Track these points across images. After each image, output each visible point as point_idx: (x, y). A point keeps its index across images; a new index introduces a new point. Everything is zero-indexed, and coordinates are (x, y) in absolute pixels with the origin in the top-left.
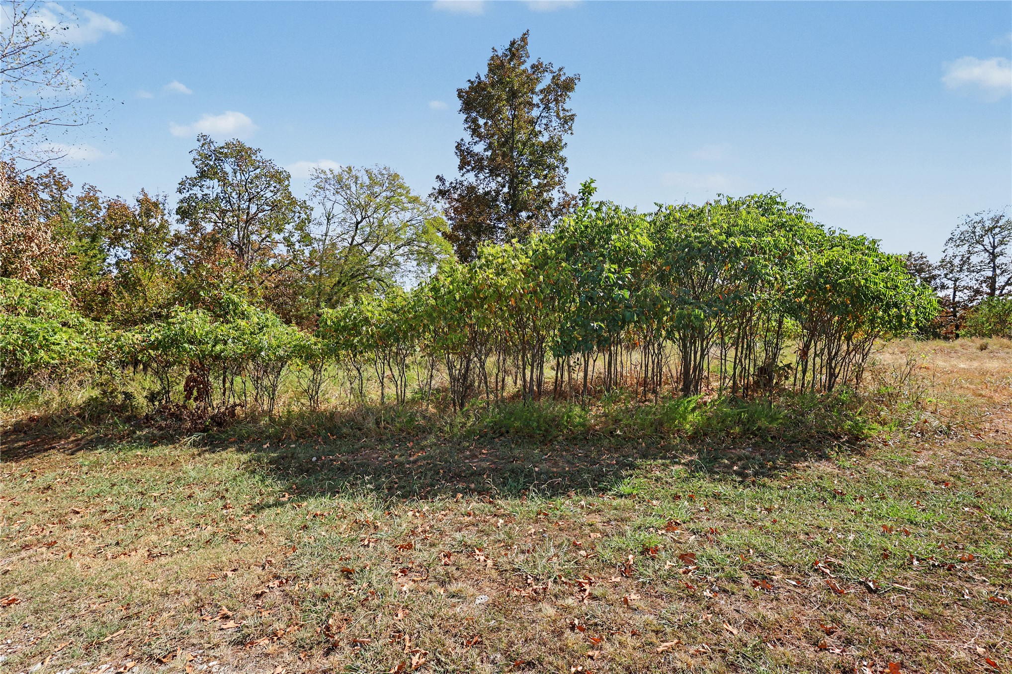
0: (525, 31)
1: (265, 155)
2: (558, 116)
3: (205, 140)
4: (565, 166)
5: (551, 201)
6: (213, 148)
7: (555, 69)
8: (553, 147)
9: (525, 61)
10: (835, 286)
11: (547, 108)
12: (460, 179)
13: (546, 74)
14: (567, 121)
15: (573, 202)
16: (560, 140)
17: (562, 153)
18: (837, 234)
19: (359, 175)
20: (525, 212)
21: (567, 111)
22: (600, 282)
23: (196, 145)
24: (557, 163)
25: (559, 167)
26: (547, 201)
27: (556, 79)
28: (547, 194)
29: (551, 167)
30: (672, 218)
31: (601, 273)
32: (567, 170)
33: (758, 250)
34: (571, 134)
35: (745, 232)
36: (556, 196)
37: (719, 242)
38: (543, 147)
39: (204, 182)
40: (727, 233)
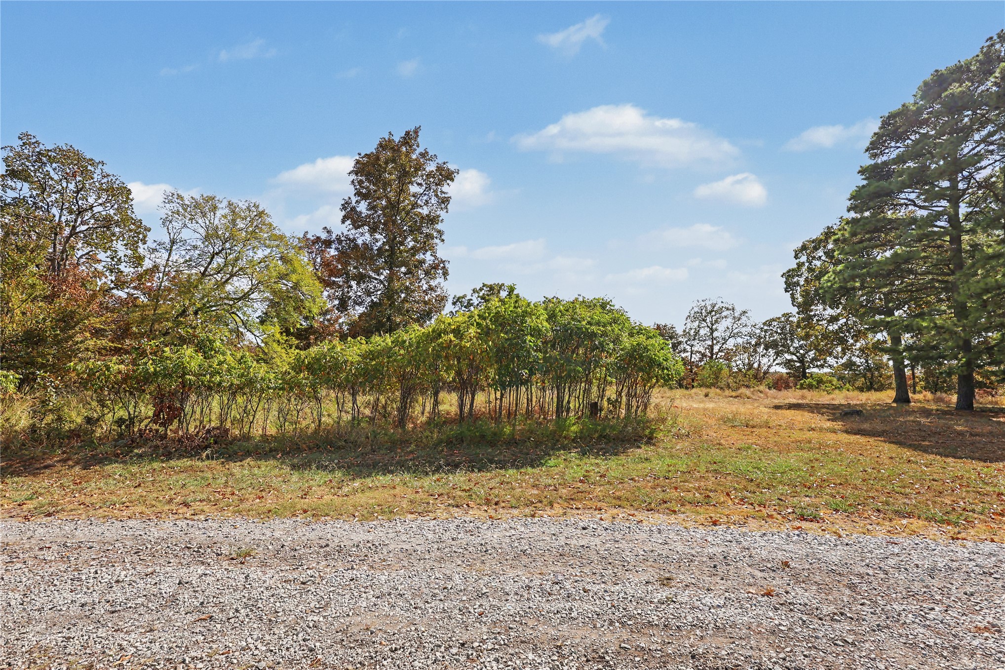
0: (418, 126)
1: (107, 169)
2: (437, 196)
3: (26, 139)
4: (442, 237)
5: (424, 261)
6: (37, 150)
7: (440, 160)
8: (432, 220)
9: (415, 150)
10: (641, 356)
11: (428, 188)
12: (346, 233)
13: (431, 162)
14: (444, 201)
15: (442, 265)
16: (439, 216)
17: (439, 226)
18: (637, 324)
19: (219, 205)
20: (403, 269)
21: (444, 193)
22: (524, 347)
23: (17, 143)
24: (435, 234)
25: (436, 238)
26: (422, 262)
27: (439, 169)
28: (420, 256)
29: (429, 236)
30: (558, 309)
31: (525, 342)
32: (443, 240)
33: (604, 334)
34: (447, 212)
35: (598, 324)
36: (428, 257)
37: (587, 329)
38: (422, 217)
39: (10, 182)
40: (589, 323)
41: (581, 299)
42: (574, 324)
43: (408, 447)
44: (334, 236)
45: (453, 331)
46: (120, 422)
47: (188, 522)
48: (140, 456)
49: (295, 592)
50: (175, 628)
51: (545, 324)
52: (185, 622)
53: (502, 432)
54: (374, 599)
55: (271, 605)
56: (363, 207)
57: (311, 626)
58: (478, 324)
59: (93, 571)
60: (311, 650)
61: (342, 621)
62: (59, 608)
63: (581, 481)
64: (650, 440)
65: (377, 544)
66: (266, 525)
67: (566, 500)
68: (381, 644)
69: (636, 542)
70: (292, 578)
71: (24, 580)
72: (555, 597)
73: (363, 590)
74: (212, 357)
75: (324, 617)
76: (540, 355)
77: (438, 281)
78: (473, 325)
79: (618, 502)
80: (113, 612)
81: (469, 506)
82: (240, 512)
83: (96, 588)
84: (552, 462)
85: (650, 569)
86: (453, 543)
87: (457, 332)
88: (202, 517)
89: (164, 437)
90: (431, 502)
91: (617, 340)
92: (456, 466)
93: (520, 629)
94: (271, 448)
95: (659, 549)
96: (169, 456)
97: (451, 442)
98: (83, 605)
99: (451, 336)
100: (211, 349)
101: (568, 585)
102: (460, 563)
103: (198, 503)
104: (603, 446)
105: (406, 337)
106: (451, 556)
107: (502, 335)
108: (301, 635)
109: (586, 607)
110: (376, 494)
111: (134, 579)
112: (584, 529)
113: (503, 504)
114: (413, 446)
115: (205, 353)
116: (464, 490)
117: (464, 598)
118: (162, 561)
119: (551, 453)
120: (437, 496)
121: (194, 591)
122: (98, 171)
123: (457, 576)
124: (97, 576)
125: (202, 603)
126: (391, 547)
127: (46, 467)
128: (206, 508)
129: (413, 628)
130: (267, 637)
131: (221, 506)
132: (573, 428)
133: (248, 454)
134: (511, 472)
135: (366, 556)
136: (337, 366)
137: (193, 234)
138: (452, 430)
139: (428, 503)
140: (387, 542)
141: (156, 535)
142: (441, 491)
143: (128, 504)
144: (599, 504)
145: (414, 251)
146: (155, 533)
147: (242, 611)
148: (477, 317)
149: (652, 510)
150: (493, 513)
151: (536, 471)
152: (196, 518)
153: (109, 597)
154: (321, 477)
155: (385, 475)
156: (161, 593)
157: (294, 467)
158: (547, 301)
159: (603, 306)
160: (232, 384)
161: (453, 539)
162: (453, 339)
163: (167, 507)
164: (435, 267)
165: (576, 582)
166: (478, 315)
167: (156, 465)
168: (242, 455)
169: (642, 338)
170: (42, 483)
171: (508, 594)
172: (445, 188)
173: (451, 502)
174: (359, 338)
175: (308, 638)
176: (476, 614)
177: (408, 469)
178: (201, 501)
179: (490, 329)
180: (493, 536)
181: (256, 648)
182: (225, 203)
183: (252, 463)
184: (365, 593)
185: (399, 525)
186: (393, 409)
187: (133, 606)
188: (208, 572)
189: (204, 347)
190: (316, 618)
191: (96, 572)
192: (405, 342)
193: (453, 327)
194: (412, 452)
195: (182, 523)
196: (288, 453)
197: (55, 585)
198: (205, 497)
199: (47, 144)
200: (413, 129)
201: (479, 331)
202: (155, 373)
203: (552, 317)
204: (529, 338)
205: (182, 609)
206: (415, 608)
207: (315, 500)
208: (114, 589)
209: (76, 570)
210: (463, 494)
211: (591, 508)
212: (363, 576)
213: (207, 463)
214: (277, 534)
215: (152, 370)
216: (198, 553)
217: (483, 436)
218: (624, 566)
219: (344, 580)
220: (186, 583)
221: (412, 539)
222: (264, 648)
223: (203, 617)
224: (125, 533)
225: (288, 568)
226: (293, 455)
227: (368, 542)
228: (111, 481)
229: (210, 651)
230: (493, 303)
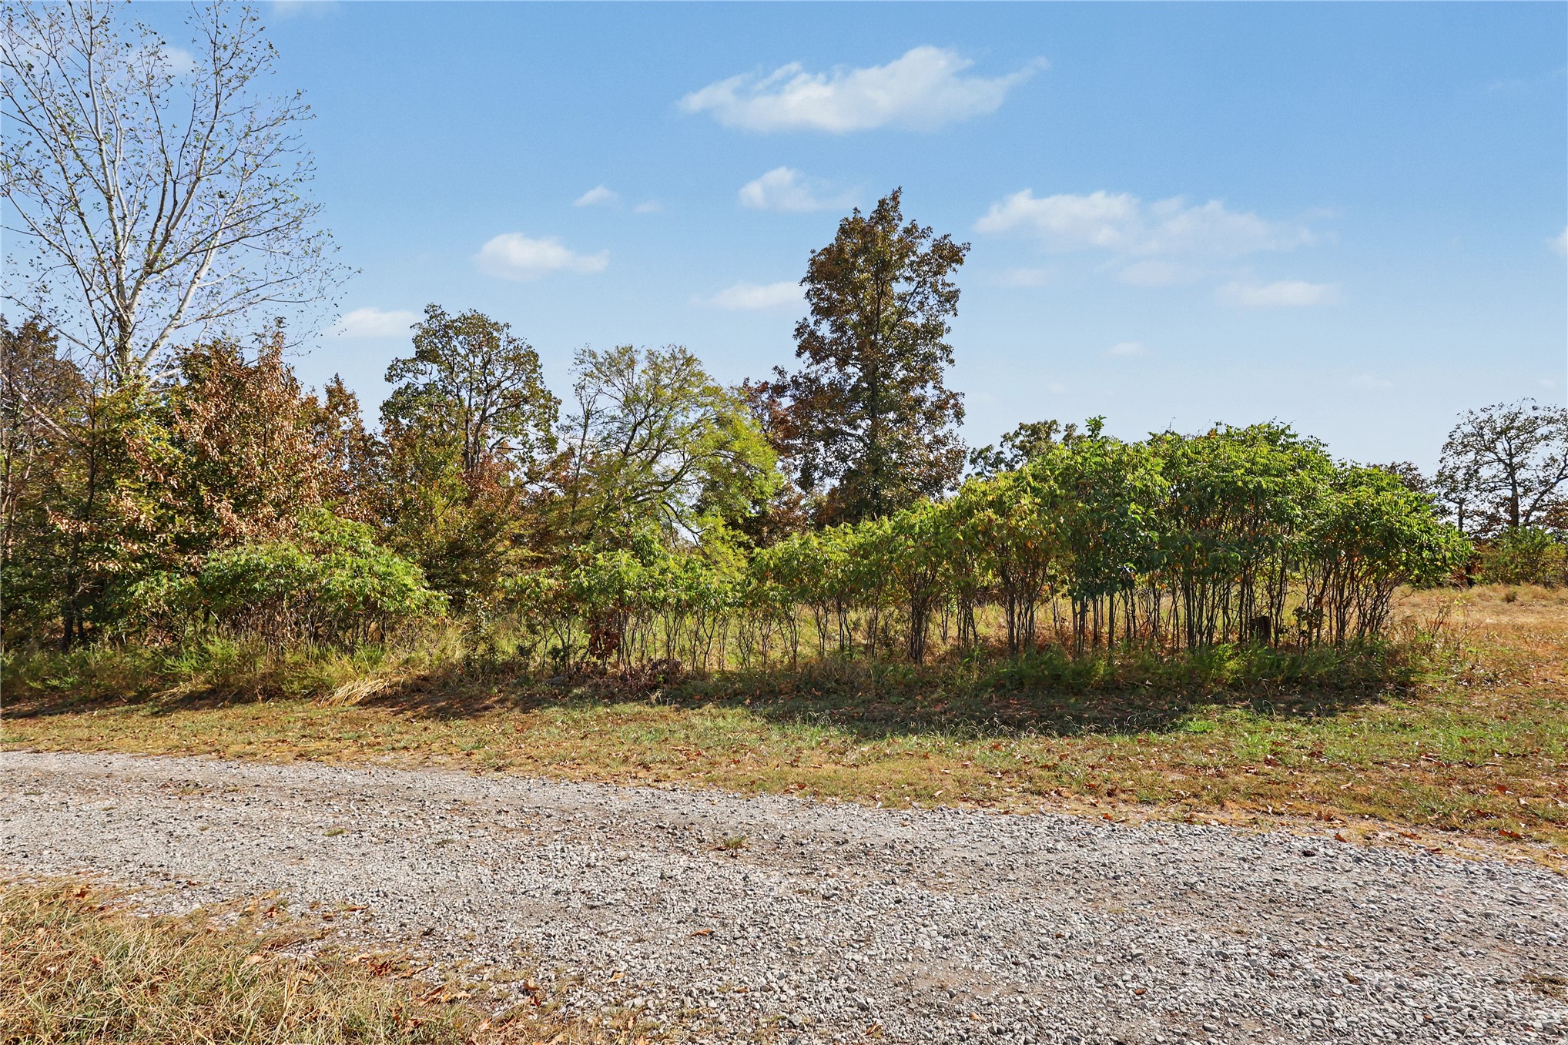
0: (896, 189)
1: (513, 333)
2: (936, 291)
4: (951, 357)
5: (923, 399)
6: (444, 322)
7: (937, 235)
8: (933, 331)
9: (897, 225)
10: (1366, 530)
11: (923, 282)
12: (804, 371)
13: (923, 240)
14: (950, 298)
15: (952, 401)
16: (942, 324)
17: (944, 340)
18: (1348, 466)
19: (637, 357)
20: (891, 415)
21: (949, 285)
22: (1124, 523)
23: (423, 318)
24: (938, 353)
25: (941, 359)
26: (920, 401)
27: (938, 247)
28: (917, 391)
29: (929, 358)
30: (1179, 453)
31: (1125, 514)
32: (952, 362)
33: (1284, 491)
34: (955, 314)
35: (1266, 471)
36: (930, 393)
37: (1245, 483)
38: (917, 331)
39: (421, 366)
40: (1250, 472)
41: (1222, 430)
42: (1217, 477)
43: (932, 693)
44: (788, 378)
45: (991, 504)
46: (555, 652)
47: (652, 790)
48: (580, 697)
49: (818, 911)
50: (669, 942)
51: (1159, 479)
52: (679, 935)
53: (1090, 671)
54: (940, 939)
55: (787, 926)
56: (825, 330)
57: (854, 968)
58: (1033, 489)
59: (559, 848)
60: (863, 1008)
61: (899, 967)
62: (532, 893)
63: (1268, 762)
64: (1404, 689)
65: (922, 846)
66: (753, 802)
67: (1248, 796)
68: (971, 1016)
69: (1439, 892)
70: (807, 888)
71: (491, 851)
72: (1285, 983)
73: (919, 920)
74: (652, 564)
75: (870, 956)
76: (1155, 535)
77: (951, 425)
78: (1025, 492)
79: (1369, 806)
80: (592, 907)
81: (1060, 795)
82: (714, 781)
83: (567, 872)
84: (1196, 725)
85: (1495, 954)
86: (1050, 857)
87: (999, 505)
88: (668, 785)
89: (603, 673)
90: (993, 783)
91: (1309, 498)
92: (1020, 725)
93: (1229, 1035)
94: (735, 691)
95: (1504, 914)
96: (612, 699)
97: (1003, 686)
98: (557, 893)
99: (990, 512)
100: (650, 553)
101: (1305, 960)
102: (1072, 893)
103: (659, 765)
104: (1297, 697)
105: (914, 519)
106: (1053, 880)
107: (1080, 505)
108: (841, 980)
109: (1364, 1013)
110: (899, 765)
111: (606, 864)
112: (1306, 854)
113: (1123, 796)
114: (940, 692)
115: (642, 558)
116: (1045, 767)
117: (1100, 959)
118: (632, 843)
119: (1190, 706)
120: (999, 775)
121: (683, 891)
122: (503, 337)
123: (1076, 917)
124: (564, 855)
125: (696, 910)
126: (947, 853)
127: (486, 708)
128: (670, 772)
129: (1021, 1000)
130: (794, 977)
131: (688, 770)
132: (1231, 665)
133: (706, 697)
134: (1119, 739)
135: (910, 864)
136: (815, 570)
137: (609, 403)
138: (1002, 667)
139: (988, 785)
140: (937, 846)
141: (620, 807)
142: (1005, 766)
143: (579, 761)
144: (1325, 809)
145: (906, 384)
146: (617, 804)
147: (750, 929)
148: (1031, 479)
149: (1453, 829)
150: (1108, 810)
151: (1169, 738)
152: (661, 785)
153: (584, 885)
154: (812, 735)
155: (905, 736)
156: (642, 889)
157: (770, 718)
158: (1156, 440)
159: (1272, 438)
160: (679, 600)
161: (1048, 851)
162: (994, 517)
163: (623, 769)
164: (941, 406)
165: (1324, 958)
166: (1033, 476)
167: (601, 710)
168: (699, 700)
169: (1364, 492)
170: (487, 727)
171: (1183, 963)
172: (949, 276)
173: (1027, 785)
174: (842, 525)
175: (854, 987)
176: (1130, 991)
177: (941, 728)
178: (662, 762)
179: (1056, 496)
180: (1123, 851)
181: (783, 991)
182: (644, 353)
183: (713, 711)
184: (925, 926)
185: (948, 817)
186: (900, 630)
187: (613, 902)
188: (692, 865)
189: (641, 551)
190: (857, 957)
191: (562, 850)
192: (913, 526)
193: (990, 498)
194: (939, 701)
195: (646, 792)
196: (759, 698)
197: (522, 863)
198: (665, 756)
199: (453, 312)
200: (889, 195)
201: (1038, 500)
202: (590, 588)
203: (1171, 467)
204: (1133, 506)
205: (672, 915)
206: (1015, 964)
207: (812, 770)
208: (587, 875)
209: (540, 844)
210: (1045, 773)
211: (1308, 815)
212: (913, 897)
213: (657, 709)
214: (771, 818)
215: (586, 583)
216: (676, 835)
217: (1057, 677)
218: (1426, 939)
219: (887, 901)
220: (671, 878)
221: (978, 845)
222: (793, 993)
223: (701, 931)
224: (584, 800)
225: (798, 871)
226: (766, 702)
227: (907, 842)
228: (553, 729)
229: (720, 983)
230: (1057, 452)
